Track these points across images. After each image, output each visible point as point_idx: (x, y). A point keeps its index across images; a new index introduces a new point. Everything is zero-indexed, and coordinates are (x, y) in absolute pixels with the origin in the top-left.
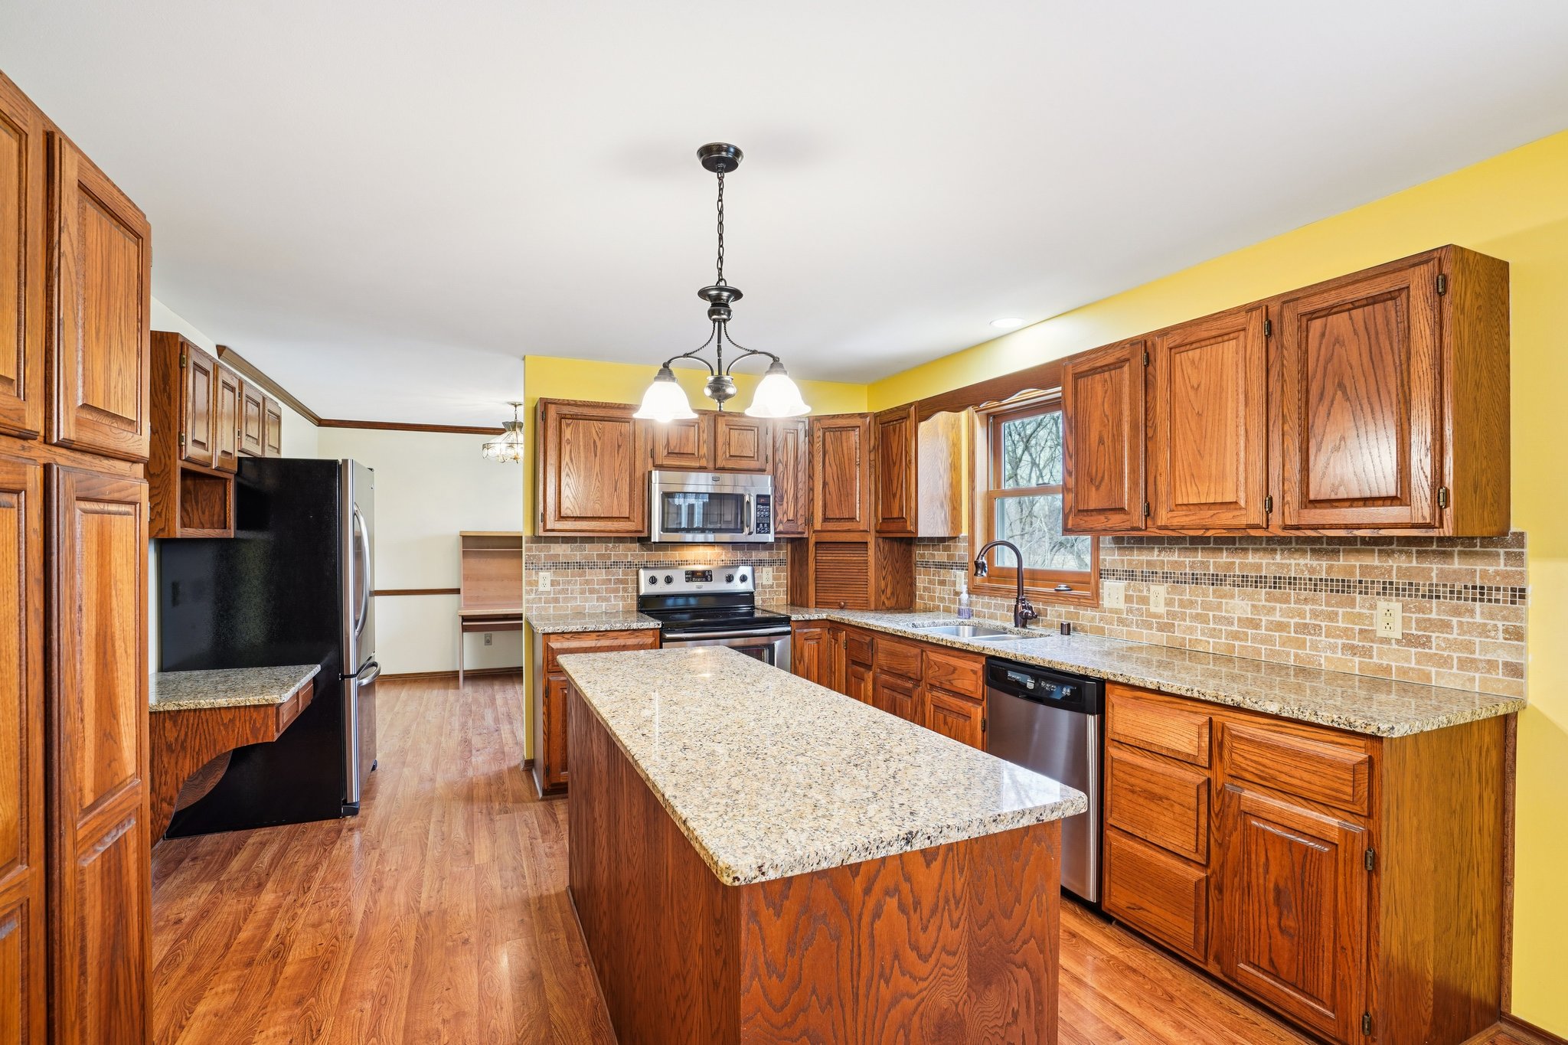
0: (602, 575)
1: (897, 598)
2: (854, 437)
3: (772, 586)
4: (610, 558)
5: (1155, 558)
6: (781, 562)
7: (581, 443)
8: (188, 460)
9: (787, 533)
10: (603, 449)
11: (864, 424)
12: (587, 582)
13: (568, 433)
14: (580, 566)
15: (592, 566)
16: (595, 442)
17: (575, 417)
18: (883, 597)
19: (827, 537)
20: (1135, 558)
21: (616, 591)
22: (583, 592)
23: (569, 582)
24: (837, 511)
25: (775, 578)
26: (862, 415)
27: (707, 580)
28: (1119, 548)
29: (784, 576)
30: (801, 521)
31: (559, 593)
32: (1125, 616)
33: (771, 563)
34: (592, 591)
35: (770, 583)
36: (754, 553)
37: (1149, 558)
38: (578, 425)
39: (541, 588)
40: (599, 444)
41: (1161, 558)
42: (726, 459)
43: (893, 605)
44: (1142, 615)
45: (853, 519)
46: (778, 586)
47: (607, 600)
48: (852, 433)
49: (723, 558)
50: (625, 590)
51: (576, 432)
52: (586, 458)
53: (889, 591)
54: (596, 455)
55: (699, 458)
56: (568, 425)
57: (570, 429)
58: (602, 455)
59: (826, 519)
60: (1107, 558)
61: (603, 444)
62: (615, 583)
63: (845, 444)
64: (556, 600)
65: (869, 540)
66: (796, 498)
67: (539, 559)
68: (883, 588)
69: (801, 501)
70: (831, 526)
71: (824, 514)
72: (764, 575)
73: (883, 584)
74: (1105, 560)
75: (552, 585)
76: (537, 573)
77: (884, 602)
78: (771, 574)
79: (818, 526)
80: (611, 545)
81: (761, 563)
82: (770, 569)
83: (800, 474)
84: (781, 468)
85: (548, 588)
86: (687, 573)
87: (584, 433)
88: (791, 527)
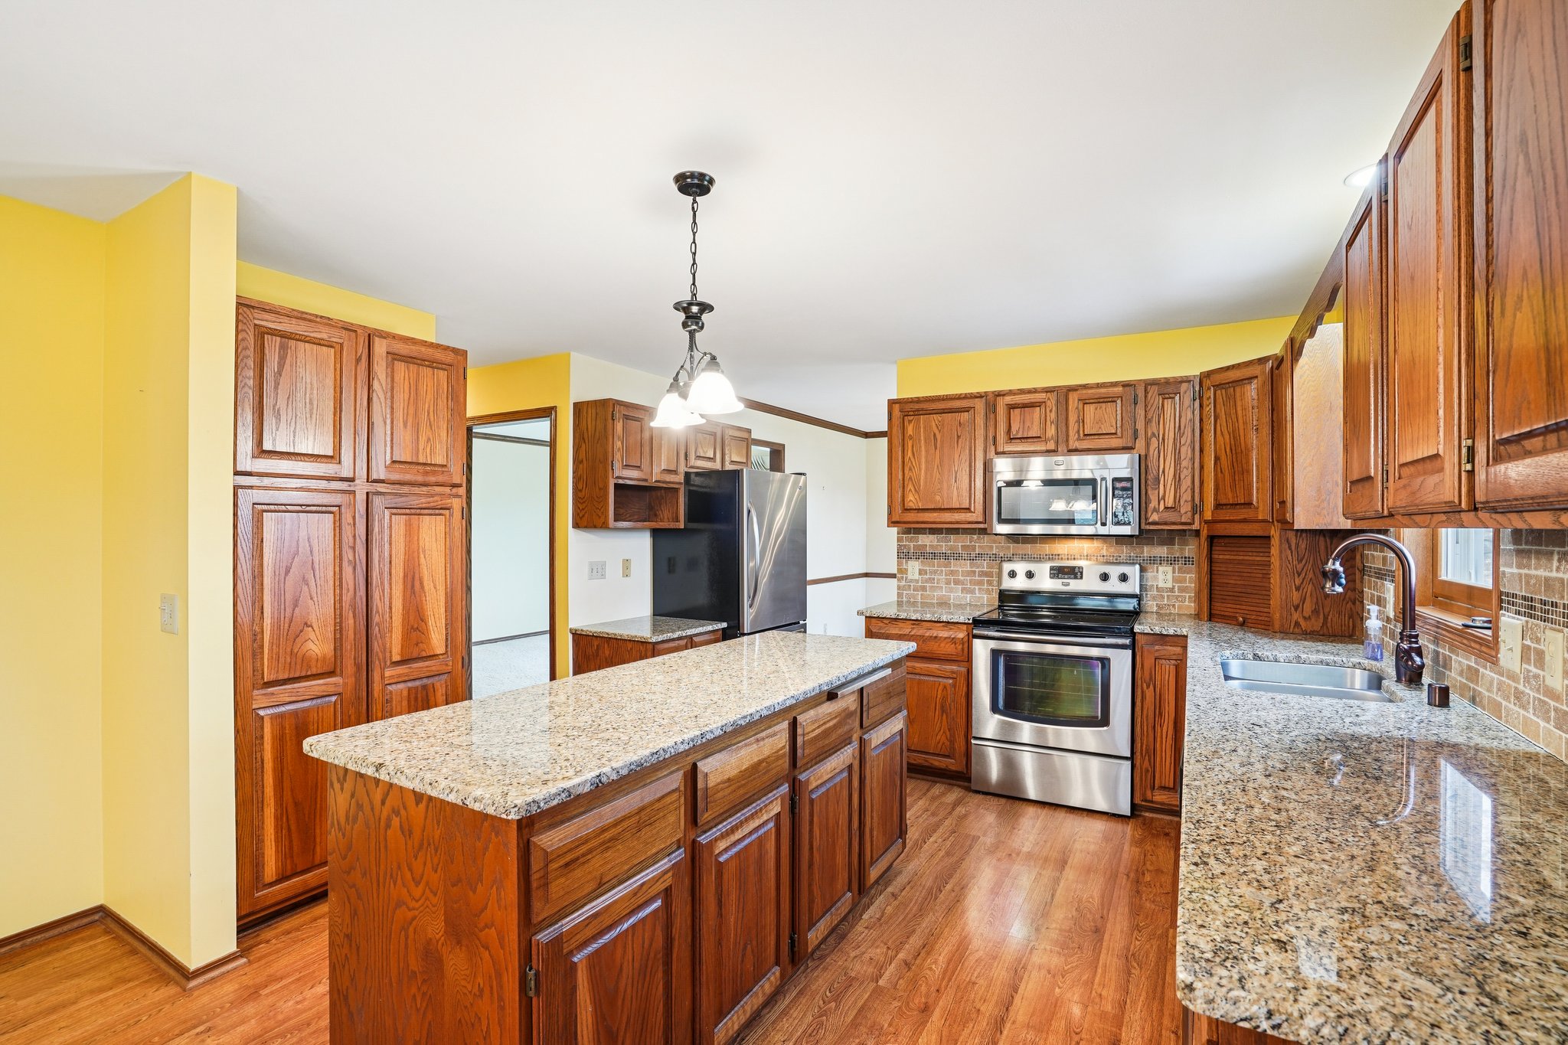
0: (966, 566)
1: (1326, 618)
2: (1252, 391)
3: (1172, 590)
4: (974, 550)
5: (1554, 574)
6: (1187, 560)
7: (922, 438)
8: (618, 478)
9: (1166, 524)
10: (942, 442)
11: (1264, 372)
12: (952, 573)
13: (910, 430)
14: (946, 557)
15: (958, 557)
16: (935, 435)
17: (918, 413)
18: (1296, 616)
19: (1221, 529)
20: (1533, 572)
21: (980, 583)
22: (948, 582)
23: (935, 572)
24: (1230, 495)
25: (1174, 580)
26: (1262, 361)
27: (1076, 578)
28: (1519, 552)
29: (1190, 579)
30: (1186, 507)
31: (927, 581)
32: (1521, 687)
33: (1171, 561)
34: (957, 582)
35: (1169, 585)
36: (1146, 549)
37: (1547, 574)
38: (919, 421)
39: (910, 577)
40: (938, 436)
41: (1560, 575)
42: (1079, 439)
43: (1315, 628)
44: (1538, 690)
45: (1250, 504)
46: (1182, 590)
47: (972, 592)
48: (1248, 387)
49: (1104, 552)
50: (990, 583)
51: (917, 428)
52: (927, 451)
53: (1308, 607)
54: (936, 448)
55: (1046, 441)
56: (910, 422)
57: (912, 425)
58: (942, 447)
59: (1218, 506)
60: (1508, 570)
61: (943, 436)
62: (980, 576)
63: (1239, 404)
64: (924, 589)
65: (1272, 532)
66: (1177, 479)
67: (909, 548)
68: (1296, 602)
69: (1186, 483)
70: (1226, 514)
71: (1216, 499)
72: (1161, 576)
73: (1296, 596)
74: (1504, 573)
75: (920, 574)
76: (906, 562)
77: (1297, 624)
78: (1170, 576)
79: (1208, 516)
80: (975, 537)
81: (1153, 560)
82: (1169, 569)
83: (1183, 449)
84: (1154, 443)
85: (917, 576)
86: (1052, 569)
87: (925, 428)
88: (1171, 516)
